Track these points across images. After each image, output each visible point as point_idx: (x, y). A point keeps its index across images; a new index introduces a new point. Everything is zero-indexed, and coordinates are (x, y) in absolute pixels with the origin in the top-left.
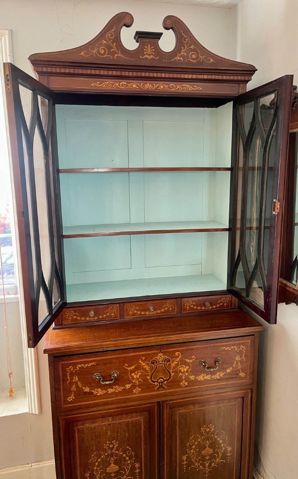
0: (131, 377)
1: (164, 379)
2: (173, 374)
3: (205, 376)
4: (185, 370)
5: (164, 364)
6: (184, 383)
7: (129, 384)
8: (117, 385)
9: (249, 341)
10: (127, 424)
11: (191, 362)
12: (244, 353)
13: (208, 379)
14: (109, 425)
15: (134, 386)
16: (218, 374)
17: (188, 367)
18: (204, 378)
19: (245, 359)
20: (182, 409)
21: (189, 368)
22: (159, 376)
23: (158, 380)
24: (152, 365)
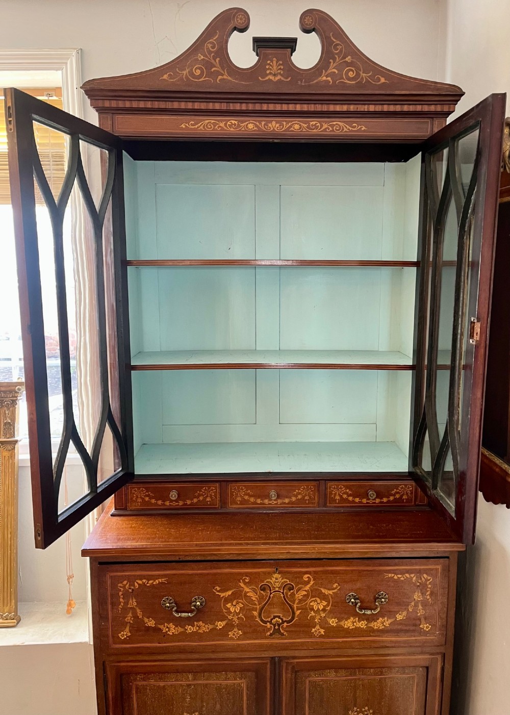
0: (226, 610)
1: (282, 619)
2: (299, 611)
3: (355, 622)
4: (321, 607)
5: (283, 593)
6: (318, 630)
7: (221, 621)
8: (200, 621)
9: (439, 567)
10: (219, 689)
11: (332, 594)
12: (430, 588)
13: (361, 627)
14: (189, 686)
15: (230, 626)
16: (380, 620)
17: (325, 603)
18: (354, 625)
19: (430, 599)
20: (315, 675)
21: (328, 605)
22: (275, 612)
23: (272, 620)
24: (261, 594)
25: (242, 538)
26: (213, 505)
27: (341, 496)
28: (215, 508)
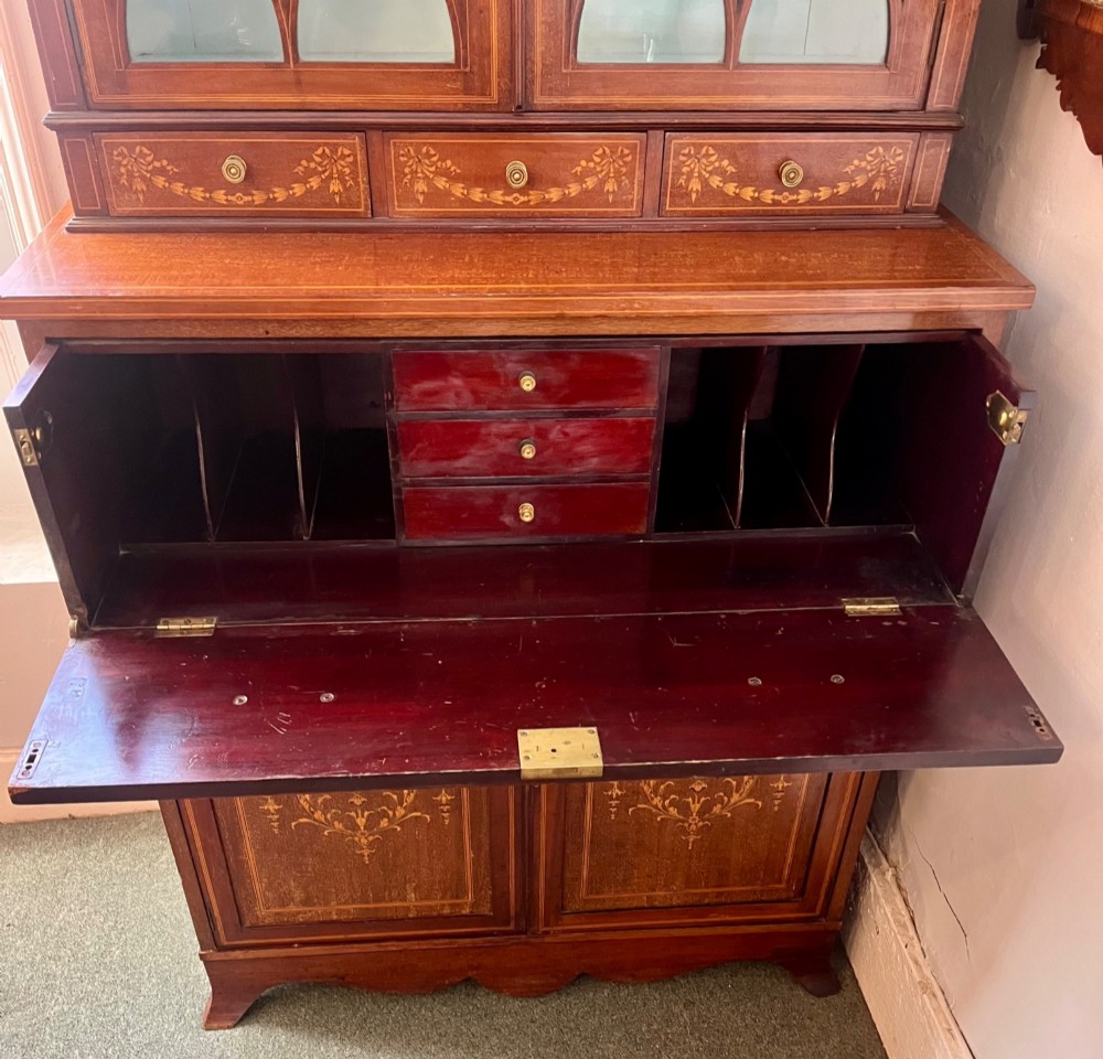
25: (433, 279)
26: (351, 206)
27: (705, 183)
28: (355, 216)
